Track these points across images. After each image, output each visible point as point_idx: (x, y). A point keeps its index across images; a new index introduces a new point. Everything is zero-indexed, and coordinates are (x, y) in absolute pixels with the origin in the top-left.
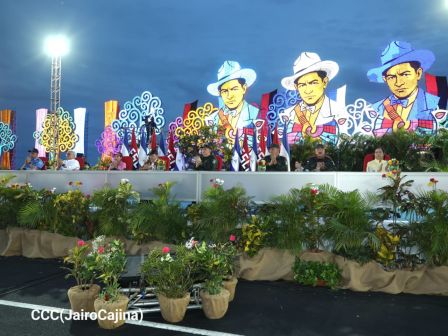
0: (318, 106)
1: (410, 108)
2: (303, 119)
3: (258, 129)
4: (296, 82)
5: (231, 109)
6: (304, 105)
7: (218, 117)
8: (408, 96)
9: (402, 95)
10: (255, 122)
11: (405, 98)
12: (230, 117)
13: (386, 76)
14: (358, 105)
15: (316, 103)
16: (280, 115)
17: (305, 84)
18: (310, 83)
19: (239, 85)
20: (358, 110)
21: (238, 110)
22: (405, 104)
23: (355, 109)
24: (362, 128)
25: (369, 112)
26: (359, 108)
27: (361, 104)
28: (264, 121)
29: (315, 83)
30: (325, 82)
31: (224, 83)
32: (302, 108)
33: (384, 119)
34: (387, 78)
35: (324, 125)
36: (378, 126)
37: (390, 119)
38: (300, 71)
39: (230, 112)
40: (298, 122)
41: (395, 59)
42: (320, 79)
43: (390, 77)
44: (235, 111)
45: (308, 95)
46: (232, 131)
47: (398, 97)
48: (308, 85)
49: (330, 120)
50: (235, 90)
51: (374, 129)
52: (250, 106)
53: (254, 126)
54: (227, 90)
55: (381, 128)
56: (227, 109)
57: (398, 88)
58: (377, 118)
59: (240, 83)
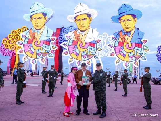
1: (131, 37)
2: (78, 38)
3: (52, 42)
5: (37, 30)
6: (79, 31)
7: (28, 34)
8: (131, 31)
9: (128, 30)
10: (51, 38)
11: (129, 32)
12: (36, 34)
13: (120, 20)
14: (104, 36)
15: (85, 30)
16: (66, 35)
18: (83, 20)
19: (43, 17)
20: (104, 38)
21: (41, 30)
22: (129, 35)
23: (103, 38)
24: (109, 45)
25: (112, 37)
26: (104, 37)
27: (105, 35)
28: (56, 38)
29: (85, 20)
30: (90, 20)
31: (34, 14)
32: (78, 32)
33: (119, 42)
34: (121, 21)
35: (89, 42)
36: (116, 45)
37: (122, 42)
38: (77, 13)
39: (36, 31)
40: (75, 40)
41: (125, 12)
42: (88, 18)
43: (122, 21)
44: (39, 31)
45: (81, 26)
46: (37, 42)
47: (126, 31)
48: (81, 20)
49: (93, 40)
50: (40, 19)
51: (114, 47)
52: (48, 28)
53: (50, 40)
54: (35, 19)
55: (118, 46)
56: (35, 30)
57: (126, 27)
58: (116, 41)
59: (43, 15)
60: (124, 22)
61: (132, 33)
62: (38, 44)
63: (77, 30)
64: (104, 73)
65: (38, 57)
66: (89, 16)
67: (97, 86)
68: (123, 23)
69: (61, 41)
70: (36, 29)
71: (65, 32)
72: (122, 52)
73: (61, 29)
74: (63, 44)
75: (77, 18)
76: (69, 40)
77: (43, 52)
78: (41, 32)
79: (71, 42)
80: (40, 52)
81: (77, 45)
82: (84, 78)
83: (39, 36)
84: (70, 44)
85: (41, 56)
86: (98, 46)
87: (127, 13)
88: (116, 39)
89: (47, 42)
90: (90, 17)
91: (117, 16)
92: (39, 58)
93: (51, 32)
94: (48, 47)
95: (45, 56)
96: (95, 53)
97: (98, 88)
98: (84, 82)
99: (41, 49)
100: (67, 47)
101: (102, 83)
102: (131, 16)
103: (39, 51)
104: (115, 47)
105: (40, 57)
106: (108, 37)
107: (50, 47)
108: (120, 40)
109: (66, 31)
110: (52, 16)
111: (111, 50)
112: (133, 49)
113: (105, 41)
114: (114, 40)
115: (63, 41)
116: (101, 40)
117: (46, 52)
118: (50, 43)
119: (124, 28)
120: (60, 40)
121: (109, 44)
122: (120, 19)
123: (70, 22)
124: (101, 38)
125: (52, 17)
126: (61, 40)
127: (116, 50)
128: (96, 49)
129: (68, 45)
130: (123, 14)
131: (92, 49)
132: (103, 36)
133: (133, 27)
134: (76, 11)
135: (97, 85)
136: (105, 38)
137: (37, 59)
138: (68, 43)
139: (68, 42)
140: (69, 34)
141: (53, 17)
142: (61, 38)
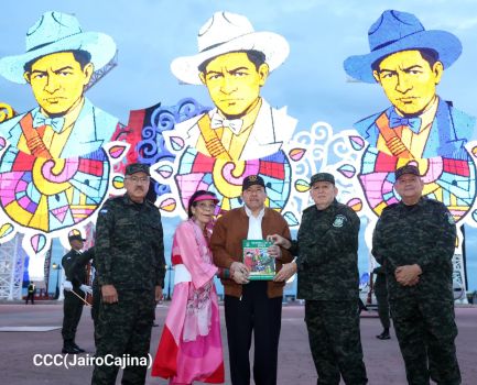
0: (247, 119)
1: (426, 135)
2: (215, 143)
3: (113, 162)
4: (203, 68)
5: (52, 116)
7: (18, 131)
8: (421, 112)
9: (410, 109)
10: (107, 147)
11: (416, 115)
12: (48, 133)
13: (379, 71)
14: (319, 134)
15: (244, 114)
16: (166, 135)
17: (221, 74)
18: (233, 73)
19: (77, 65)
20: (317, 142)
21: (69, 118)
22: (416, 125)
23: (313, 141)
24: (338, 170)
25: (350, 137)
26: (319, 138)
27: (321, 131)
28: (128, 146)
29: (241, 74)
30: (262, 74)
31: (41, 57)
32: (214, 122)
33: (379, 154)
34: (381, 75)
35: (260, 160)
36: (369, 168)
37: (390, 153)
38: (211, 47)
39: (48, 121)
40: (205, 152)
41: (394, 41)
42: (251, 66)
43: (385, 73)
44: (60, 120)
45: (228, 97)
46: (51, 164)
47: (402, 112)
48: (227, 75)
49: (274, 149)
50: (65, 74)
51: (361, 174)
52: (97, 111)
53: (106, 154)
54: (46, 74)
55: (375, 171)
56: (43, 114)
57: (401, 96)
58: (366, 150)
59: (77, 59)
60: (394, 77)
61: (428, 117)
62: (56, 171)
63: (211, 113)
64: (351, 215)
65: (55, 223)
66: (257, 57)
67: (322, 278)
68: (389, 83)
69: (147, 161)
70: (47, 112)
71: (164, 125)
72: (391, 195)
73: (149, 111)
74: (158, 171)
75: (208, 69)
76: (178, 155)
77: (76, 201)
78: (68, 123)
79: (189, 159)
80: (63, 201)
81: (211, 173)
82: (253, 250)
83: (60, 140)
84: (186, 168)
85: (69, 220)
86: (297, 173)
87: (404, 44)
88: (367, 144)
90: (263, 62)
91: (364, 57)
92: (59, 229)
93: (109, 124)
94: (94, 180)
95: (84, 219)
96: (286, 201)
97: (325, 286)
98: (254, 267)
99: (69, 192)
100: (170, 182)
101: (342, 260)
102: (417, 53)
103: (58, 198)
104: (362, 177)
105: (65, 224)
106: (331, 138)
107: (104, 183)
108: (382, 147)
109: (166, 119)
110: (112, 61)
111: (348, 189)
112: (434, 181)
113: (324, 156)
114: (357, 147)
115: (156, 157)
116: (305, 150)
117: (89, 201)
118: (106, 166)
119: (395, 103)
120: (145, 156)
121: (338, 165)
122: (376, 66)
123: (181, 83)
124: (308, 142)
125: (112, 64)
126: (150, 157)
127: (368, 186)
128: (287, 186)
129: (175, 172)
130: (388, 49)
131: (273, 186)
132: (313, 136)
133: (431, 95)
134: (203, 42)
135: (321, 274)
136: (322, 142)
137: (49, 232)
138: (175, 165)
139: (177, 160)
140: (181, 129)
141: (115, 65)
142: (150, 150)
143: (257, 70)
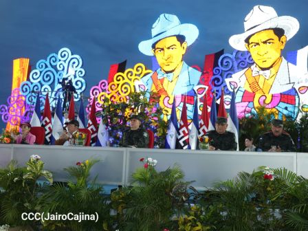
0: (273, 70)
3: (199, 96)
4: (247, 41)
5: (167, 72)
7: (150, 82)
10: (196, 88)
12: (166, 81)
15: (271, 67)
17: (258, 44)
18: (265, 42)
21: (176, 73)
28: (207, 88)
29: (270, 43)
30: (282, 42)
31: (160, 40)
32: (254, 72)
35: (281, 94)
39: (165, 75)
42: (276, 38)
44: (171, 74)
45: (262, 57)
46: (168, 98)
48: (262, 44)
49: (289, 87)
50: (172, 49)
52: (190, 69)
53: (195, 93)
54: (163, 49)
56: (163, 72)
59: (178, 40)
63: (252, 67)
66: (279, 32)
69: (217, 88)
70: (164, 70)
78: (176, 76)
79: (240, 94)
81: (253, 101)
84: (239, 99)
89: (189, 98)
90: (283, 35)
94: (190, 107)
131: (288, 109)
142: (218, 81)
143: (279, 40)
